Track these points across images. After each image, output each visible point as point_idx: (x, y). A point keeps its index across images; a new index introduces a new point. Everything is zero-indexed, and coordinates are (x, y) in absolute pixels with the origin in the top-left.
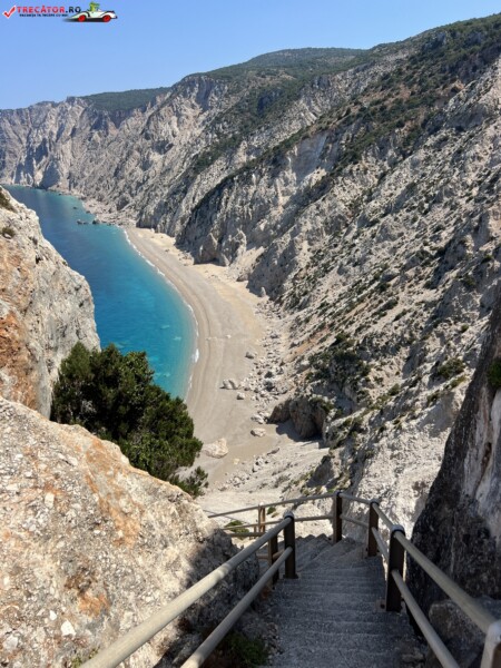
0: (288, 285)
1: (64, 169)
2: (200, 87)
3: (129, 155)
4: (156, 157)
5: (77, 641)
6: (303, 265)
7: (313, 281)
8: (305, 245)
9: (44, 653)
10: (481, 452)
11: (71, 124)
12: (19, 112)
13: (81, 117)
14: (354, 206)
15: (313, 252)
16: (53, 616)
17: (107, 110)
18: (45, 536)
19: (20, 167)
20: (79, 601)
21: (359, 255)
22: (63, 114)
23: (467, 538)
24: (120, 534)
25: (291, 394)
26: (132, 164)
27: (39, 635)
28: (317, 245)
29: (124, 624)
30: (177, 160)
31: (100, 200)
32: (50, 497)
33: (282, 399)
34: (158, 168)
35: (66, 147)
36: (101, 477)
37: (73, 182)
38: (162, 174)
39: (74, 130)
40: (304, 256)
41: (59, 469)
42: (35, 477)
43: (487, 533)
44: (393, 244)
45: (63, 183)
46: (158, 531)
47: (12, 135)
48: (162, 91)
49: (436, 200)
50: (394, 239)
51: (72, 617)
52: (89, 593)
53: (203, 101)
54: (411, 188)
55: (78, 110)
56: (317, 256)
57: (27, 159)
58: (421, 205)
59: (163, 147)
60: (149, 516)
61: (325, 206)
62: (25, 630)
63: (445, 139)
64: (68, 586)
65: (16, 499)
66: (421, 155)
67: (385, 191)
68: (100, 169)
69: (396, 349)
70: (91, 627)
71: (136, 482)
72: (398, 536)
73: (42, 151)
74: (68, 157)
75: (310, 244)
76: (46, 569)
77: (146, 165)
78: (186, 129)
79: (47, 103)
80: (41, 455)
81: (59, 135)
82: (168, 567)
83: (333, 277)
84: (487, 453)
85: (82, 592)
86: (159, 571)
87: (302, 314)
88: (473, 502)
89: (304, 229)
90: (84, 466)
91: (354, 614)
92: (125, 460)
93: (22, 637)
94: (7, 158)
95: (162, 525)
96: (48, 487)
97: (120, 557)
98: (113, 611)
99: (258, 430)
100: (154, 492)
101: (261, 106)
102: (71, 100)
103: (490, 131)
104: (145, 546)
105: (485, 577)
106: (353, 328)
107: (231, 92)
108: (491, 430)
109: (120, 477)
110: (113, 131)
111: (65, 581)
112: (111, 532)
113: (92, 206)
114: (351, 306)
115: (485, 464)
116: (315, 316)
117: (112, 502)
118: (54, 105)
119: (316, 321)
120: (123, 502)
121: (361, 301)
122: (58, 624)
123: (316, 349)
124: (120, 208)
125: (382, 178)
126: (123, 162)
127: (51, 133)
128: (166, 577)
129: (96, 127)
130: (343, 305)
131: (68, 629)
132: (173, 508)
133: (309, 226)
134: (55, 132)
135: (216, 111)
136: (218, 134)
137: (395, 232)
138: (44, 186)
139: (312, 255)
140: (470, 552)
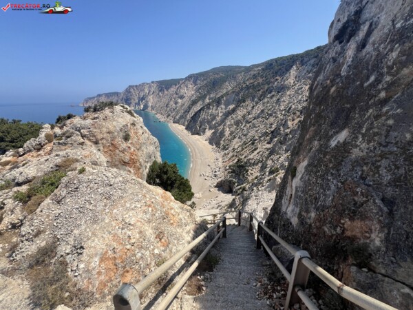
0: (222, 142)
1: (150, 104)
2: (194, 78)
3: (171, 99)
4: (180, 101)
5: (160, 255)
6: (227, 136)
7: (230, 141)
8: (228, 129)
9: (149, 259)
10: (289, 197)
11: (153, 90)
12: (136, 86)
14: (244, 117)
15: (230, 131)
16: (152, 247)
17: (164, 85)
18: (149, 221)
19: (136, 104)
20: (160, 243)
21: (245, 133)
22: (150, 87)
23: (284, 225)
24: (172, 221)
25: (223, 178)
26: (172, 103)
27: (147, 253)
28: (232, 129)
29: (174, 250)
30: (186, 102)
31: (162, 114)
32: (150, 209)
33: (220, 180)
34: (180, 104)
35: (151, 97)
36: (166, 203)
37: (153, 109)
38: (182, 106)
39: (153, 92)
40: (227, 133)
41: (153, 200)
42: (145, 203)
43: (291, 224)
44: (257, 129)
45: (150, 109)
46: (184, 221)
47: (134, 93)
48: (182, 79)
49: (271, 115)
50: (256, 127)
51: (158, 247)
52: (163, 240)
53: (195, 83)
54: (262, 111)
55: (155, 85)
56: (231, 133)
57: (138, 101)
58: (266, 117)
59: (182, 97)
60: (181, 216)
61: (234, 116)
62: (143, 251)
63: (273, 95)
64: (156, 238)
65: (140, 209)
66: (266, 100)
67: (254, 112)
68: (161, 104)
69: (257, 164)
70: (163, 251)
71: (176, 205)
72: (261, 224)
73: (143, 99)
74: (151, 100)
75: (229, 128)
76: (149, 232)
77: (176, 103)
78: (189, 92)
79: (145, 83)
80: (147, 196)
81: (149, 93)
82: (187, 233)
83: (236, 140)
84: (291, 198)
85: (160, 240)
86: (184, 234)
87: (226, 152)
88: (286, 213)
89: (227, 124)
90: (161, 199)
91: (246, 249)
92: (173, 198)
93: (142, 254)
95: (185, 219)
96: (150, 206)
97: (172, 229)
98: (170, 246)
99: (212, 190)
100: (182, 208)
101: (214, 84)
102: (153, 82)
103: (288, 93)
104: (180, 226)
105: (290, 238)
106: (243, 157)
107: (204, 80)
108: (292, 190)
109: (172, 203)
110: (166, 92)
111: (155, 236)
112: (169, 221)
113: (159, 116)
114: (243, 149)
115: (290, 201)
116: (231, 152)
117: (169, 211)
118: (147, 84)
119: (231, 154)
120: (172, 211)
121: (246, 148)
122: (153, 250)
123: (231, 163)
124: (167, 117)
125: (253, 107)
126: (169, 102)
127: (146, 93)
128: (186, 236)
129: (160, 91)
130: (240, 149)
131: (156, 251)
132: (188, 214)
133: (229, 123)
135: (199, 86)
136: (200, 93)
137: (257, 125)
138: (143, 110)
140: (285, 230)
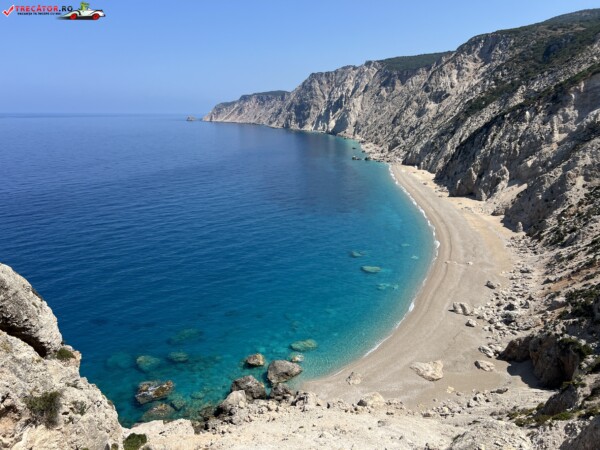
0: (551, 222)
6: (574, 201)
7: (586, 218)
8: (580, 181)
15: (590, 188)
25: (535, 331)
33: (522, 335)
37: (357, 130)
40: (578, 189)
56: (594, 194)
75: (586, 179)
87: (565, 252)
89: (581, 163)
116: (583, 253)
119: (582, 258)
123: (578, 286)
133: (588, 160)
139: (587, 191)
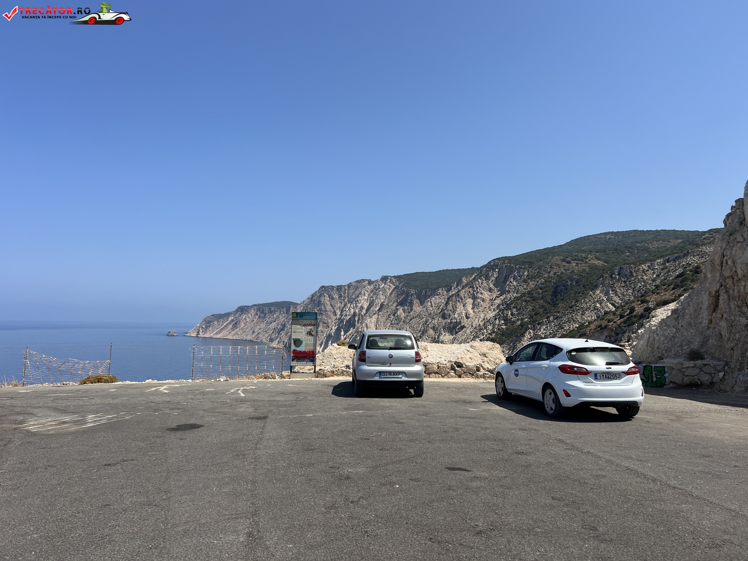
13: (391, 294)
19: (329, 337)
22: (375, 291)
39: (382, 305)
47: (329, 307)
55: (390, 288)
57: (337, 330)
59: (455, 328)
73: (351, 323)
78: (480, 312)
79: (364, 280)
81: (368, 310)
94: (320, 328)
101: (555, 294)
107: (530, 277)
118: (370, 282)
127: (362, 307)
129: (402, 304)
134: (365, 307)
135: (512, 295)
136: (506, 320)
